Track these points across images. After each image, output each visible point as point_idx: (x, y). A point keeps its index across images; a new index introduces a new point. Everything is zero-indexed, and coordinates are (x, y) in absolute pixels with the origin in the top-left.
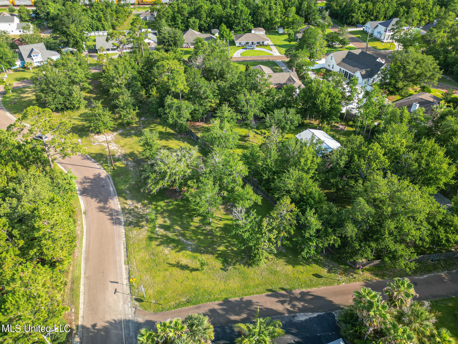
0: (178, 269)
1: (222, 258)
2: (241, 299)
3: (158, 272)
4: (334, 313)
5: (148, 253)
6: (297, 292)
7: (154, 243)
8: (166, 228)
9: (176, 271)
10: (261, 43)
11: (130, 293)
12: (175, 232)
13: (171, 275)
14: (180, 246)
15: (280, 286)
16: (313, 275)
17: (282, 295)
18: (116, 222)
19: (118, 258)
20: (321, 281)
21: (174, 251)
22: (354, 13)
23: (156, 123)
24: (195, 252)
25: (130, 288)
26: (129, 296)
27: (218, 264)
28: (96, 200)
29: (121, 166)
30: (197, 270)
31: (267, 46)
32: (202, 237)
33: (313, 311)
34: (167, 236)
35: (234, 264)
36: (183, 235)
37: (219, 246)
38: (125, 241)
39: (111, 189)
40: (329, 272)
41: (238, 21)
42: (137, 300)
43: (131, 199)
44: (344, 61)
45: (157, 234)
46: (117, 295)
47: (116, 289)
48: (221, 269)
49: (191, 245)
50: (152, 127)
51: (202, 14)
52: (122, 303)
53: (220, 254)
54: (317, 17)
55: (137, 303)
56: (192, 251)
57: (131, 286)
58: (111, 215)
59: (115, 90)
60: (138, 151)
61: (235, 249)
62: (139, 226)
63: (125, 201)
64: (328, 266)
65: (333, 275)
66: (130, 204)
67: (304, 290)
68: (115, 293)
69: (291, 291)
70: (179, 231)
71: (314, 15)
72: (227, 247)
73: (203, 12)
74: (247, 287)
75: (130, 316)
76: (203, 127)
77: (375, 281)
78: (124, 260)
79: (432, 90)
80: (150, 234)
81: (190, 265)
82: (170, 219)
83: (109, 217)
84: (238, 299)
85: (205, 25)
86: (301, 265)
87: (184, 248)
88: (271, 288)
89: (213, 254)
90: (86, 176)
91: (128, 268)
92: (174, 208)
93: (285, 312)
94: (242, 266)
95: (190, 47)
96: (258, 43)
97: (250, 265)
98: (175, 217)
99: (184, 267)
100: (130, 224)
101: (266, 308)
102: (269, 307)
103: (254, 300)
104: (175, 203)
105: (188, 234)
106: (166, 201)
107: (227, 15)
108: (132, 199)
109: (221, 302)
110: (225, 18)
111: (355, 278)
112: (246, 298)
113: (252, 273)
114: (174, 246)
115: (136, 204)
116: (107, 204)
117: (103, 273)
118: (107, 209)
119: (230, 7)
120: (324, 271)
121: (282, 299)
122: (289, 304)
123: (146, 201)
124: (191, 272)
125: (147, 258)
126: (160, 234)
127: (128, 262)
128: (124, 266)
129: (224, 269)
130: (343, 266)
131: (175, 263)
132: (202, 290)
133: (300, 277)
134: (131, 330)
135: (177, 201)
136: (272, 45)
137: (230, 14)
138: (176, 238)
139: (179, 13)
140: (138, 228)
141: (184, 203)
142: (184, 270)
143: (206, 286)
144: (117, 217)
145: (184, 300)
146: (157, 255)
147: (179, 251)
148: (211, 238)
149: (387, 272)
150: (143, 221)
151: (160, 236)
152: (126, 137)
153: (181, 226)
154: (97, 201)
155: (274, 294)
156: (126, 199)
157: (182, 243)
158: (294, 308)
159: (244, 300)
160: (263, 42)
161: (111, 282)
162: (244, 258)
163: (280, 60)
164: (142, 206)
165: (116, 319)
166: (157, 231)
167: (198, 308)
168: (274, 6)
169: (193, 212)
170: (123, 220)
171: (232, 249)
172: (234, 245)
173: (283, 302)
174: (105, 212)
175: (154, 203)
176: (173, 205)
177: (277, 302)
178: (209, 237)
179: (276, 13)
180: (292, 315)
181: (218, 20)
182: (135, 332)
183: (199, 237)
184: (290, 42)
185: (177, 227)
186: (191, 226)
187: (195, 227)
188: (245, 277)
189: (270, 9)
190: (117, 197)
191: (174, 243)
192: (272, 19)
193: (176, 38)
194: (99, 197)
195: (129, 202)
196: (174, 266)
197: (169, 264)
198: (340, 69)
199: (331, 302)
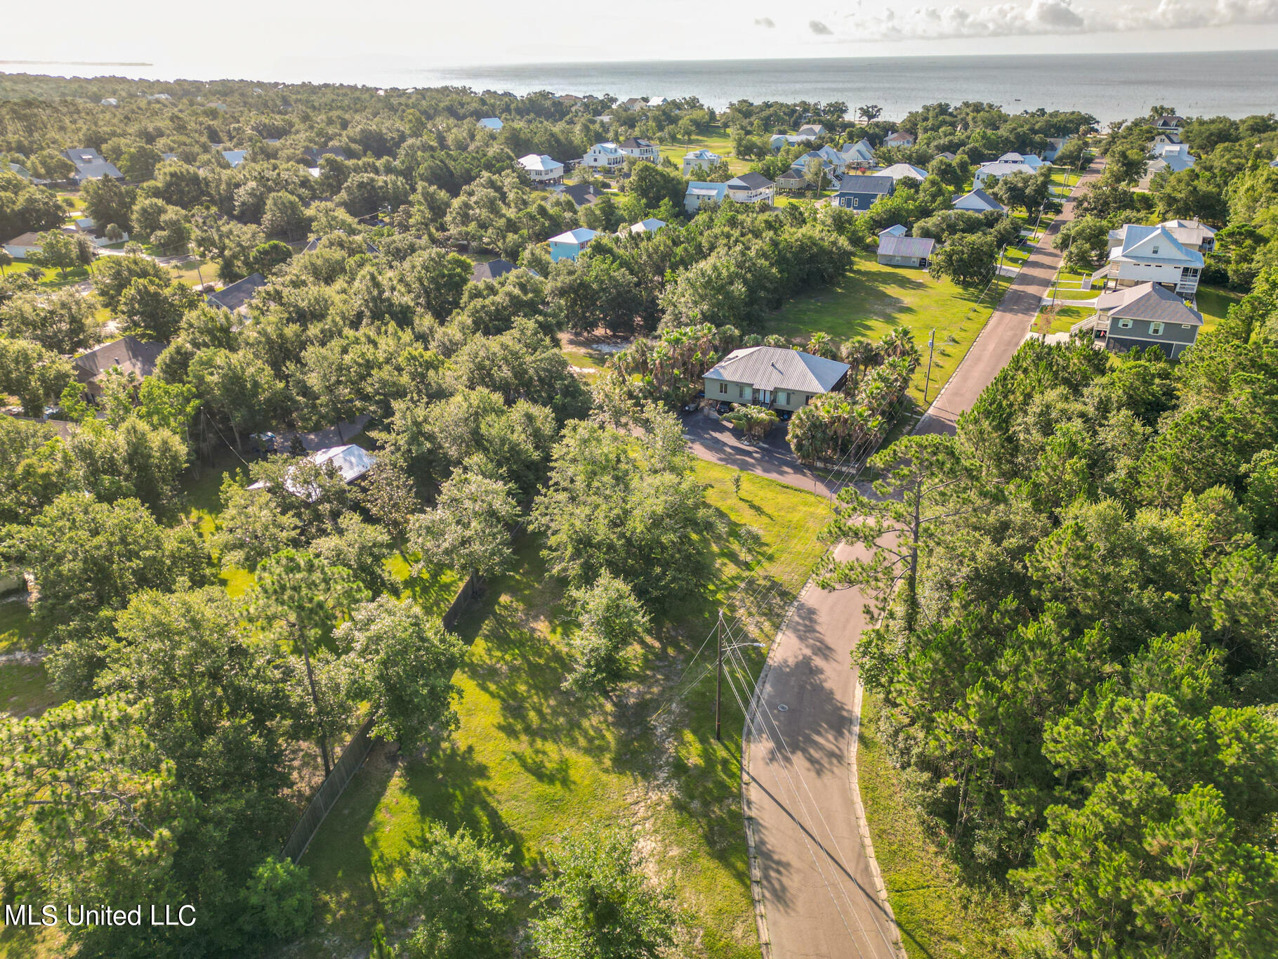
12: (726, 545)
13: (782, 510)
14: (738, 529)
21: (752, 528)
24: (726, 514)
27: (710, 492)
28: (825, 681)
30: (744, 500)
36: (717, 537)
39: (770, 688)
43: (746, 636)
45: (754, 558)
56: (728, 516)
58: (811, 631)
62: (774, 581)
63: (762, 639)
66: (754, 627)
80: (766, 564)
81: (748, 507)
83: (818, 628)
87: (733, 524)
90: (813, 774)
99: (757, 507)
115: (745, 619)
116: (805, 656)
124: (754, 501)
126: (749, 555)
127: (827, 552)
128: (836, 551)
140: (777, 580)
142: (761, 507)
144: (800, 621)
146: (778, 535)
150: (759, 585)
154: (822, 677)
170: (795, 609)
174: (821, 642)
190: (770, 662)
194: (813, 683)
195: (753, 631)
196: (768, 514)
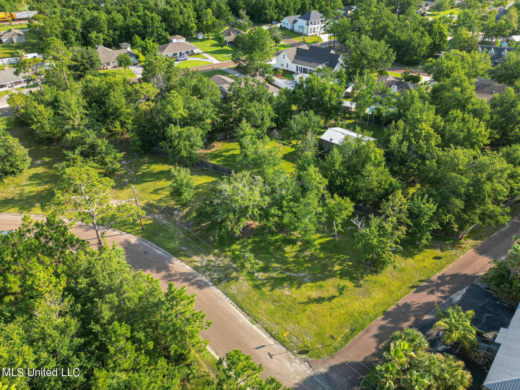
0: (315, 304)
1: (346, 276)
2: (397, 305)
3: (298, 316)
4: (475, 283)
5: (269, 301)
6: (434, 278)
7: (266, 290)
8: (265, 269)
9: (314, 307)
10: (190, 52)
11: (287, 349)
12: (277, 271)
13: (313, 312)
14: (295, 282)
15: (417, 280)
16: (434, 258)
17: (426, 287)
18: (201, 285)
19: (241, 321)
20: (443, 261)
21: (294, 289)
22: (265, 10)
23: (145, 163)
24: (316, 282)
25: (282, 344)
26: (289, 353)
27: (347, 283)
28: (152, 271)
29: (148, 222)
30: (334, 297)
31: (198, 54)
32: (309, 265)
33: (460, 289)
34: (273, 278)
35: (362, 278)
36: (288, 270)
37: (333, 266)
38: (230, 301)
39: (160, 252)
40: (442, 251)
41: (151, 30)
42: (301, 353)
43: (195, 255)
44: (296, 57)
45: (260, 279)
46: (276, 359)
47: (269, 354)
48: (354, 286)
49: (306, 276)
50: (145, 169)
51: (102, 27)
52: (288, 363)
53: (340, 274)
54: (230, 17)
55: (304, 356)
56: (312, 282)
57: (282, 343)
58: (186, 280)
59: (73, 134)
60: (154, 201)
61: (351, 263)
62: (233, 279)
63: (190, 259)
64: (437, 246)
65: (447, 252)
66: (198, 260)
67: (439, 274)
68: (272, 358)
69: (429, 279)
70: (280, 268)
71: (227, 16)
72: (340, 264)
73: (103, 24)
74: (391, 293)
75: (309, 372)
76: (206, 154)
77: (479, 244)
78: (249, 320)
79: (389, 72)
80: (252, 283)
81: (322, 296)
82: (260, 259)
83: (187, 283)
84: (394, 307)
85: (109, 39)
86: (417, 254)
87: (301, 281)
88: (411, 285)
89: (336, 277)
91: (260, 326)
92: (254, 246)
93: (441, 300)
94: (371, 276)
95: (107, 68)
96: (187, 52)
97: (376, 272)
98: (263, 256)
99: (319, 300)
100: (220, 280)
101: (424, 304)
102: (426, 301)
103: (409, 301)
104: (250, 241)
105: (292, 266)
106: (238, 242)
107: (134, 25)
108: (197, 254)
109: (382, 316)
110: (133, 28)
111: (465, 248)
112: (401, 302)
113: (385, 278)
114: (289, 284)
115: (207, 258)
116: (171, 271)
117: (238, 343)
118: (175, 275)
119: (131, 15)
120: (438, 252)
121: (430, 290)
122: (438, 291)
123: (216, 251)
124: (330, 301)
125: (272, 307)
126: (263, 278)
127: (255, 321)
128: (255, 327)
129: (358, 286)
130: (448, 242)
131: (306, 300)
132: (356, 314)
133: (425, 265)
134: (322, 384)
135: (250, 238)
136: (203, 53)
137: (137, 23)
138: (284, 276)
139: (68, 29)
140: (234, 281)
141: (259, 238)
142: (321, 303)
143: (357, 309)
144: (196, 279)
145: (348, 330)
146: (281, 300)
147: (299, 287)
148: (318, 262)
149: (482, 234)
150: (232, 272)
151: (265, 279)
152: (122, 189)
153: (277, 261)
154: (155, 271)
155: (419, 289)
156: (190, 257)
157: (295, 279)
158: (444, 293)
159: (400, 305)
160: (192, 51)
161: (257, 348)
162: (366, 268)
163: (226, 68)
164: (216, 257)
165: (297, 382)
166: (257, 277)
167: (368, 331)
168: (185, 10)
169: (277, 244)
170: (206, 281)
171: (348, 265)
172: (345, 260)
173: (432, 292)
174: (177, 280)
175: (227, 249)
176: (248, 244)
177: (428, 294)
178: (316, 262)
179: (189, 17)
180: (448, 299)
181: (123, 31)
182: (329, 384)
183: (306, 265)
184: (222, 47)
185: (275, 265)
186: (287, 258)
187: (293, 257)
188: (383, 286)
189: (181, 13)
190: (174, 258)
191: (286, 281)
192: (187, 25)
193: (93, 59)
194: (152, 266)
195: (196, 258)
196: (309, 303)
197: (302, 303)
198: (297, 67)
199: (465, 275)
